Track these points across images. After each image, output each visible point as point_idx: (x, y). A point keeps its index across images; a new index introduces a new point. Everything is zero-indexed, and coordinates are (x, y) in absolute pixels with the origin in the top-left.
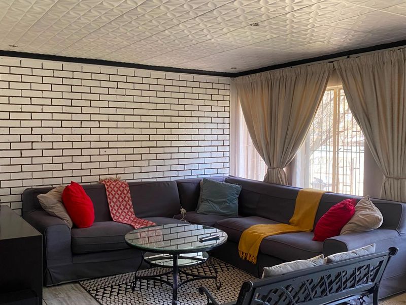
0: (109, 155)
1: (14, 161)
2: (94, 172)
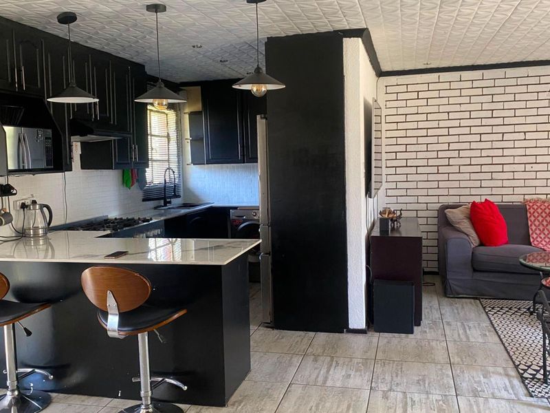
0: (536, 171)
1: (431, 177)
2: (517, 191)
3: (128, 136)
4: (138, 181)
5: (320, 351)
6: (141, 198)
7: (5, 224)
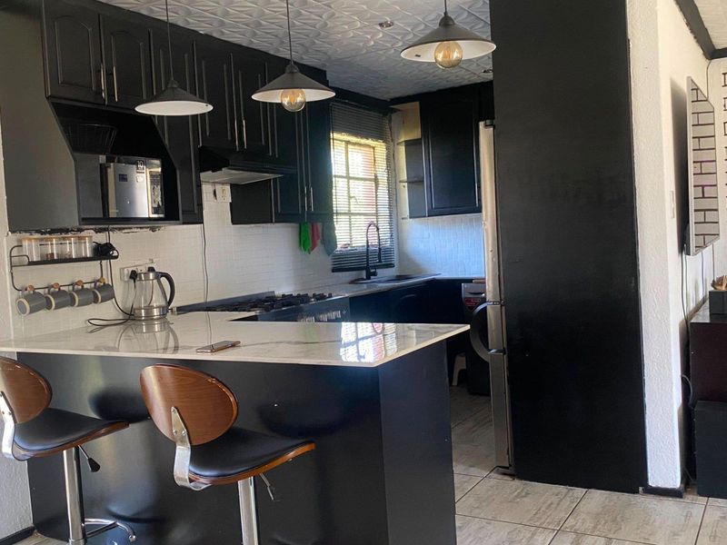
4: (322, 242)
5: (589, 524)
6: (331, 267)
7: (102, 302)
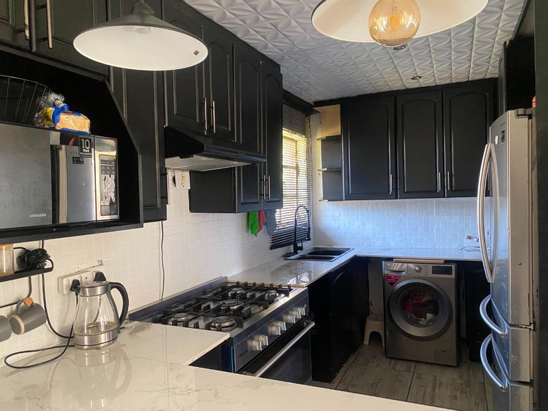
3: (260, 159)
4: (265, 224)
6: (269, 245)
7: (26, 331)
